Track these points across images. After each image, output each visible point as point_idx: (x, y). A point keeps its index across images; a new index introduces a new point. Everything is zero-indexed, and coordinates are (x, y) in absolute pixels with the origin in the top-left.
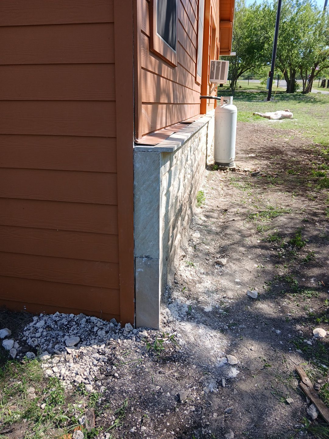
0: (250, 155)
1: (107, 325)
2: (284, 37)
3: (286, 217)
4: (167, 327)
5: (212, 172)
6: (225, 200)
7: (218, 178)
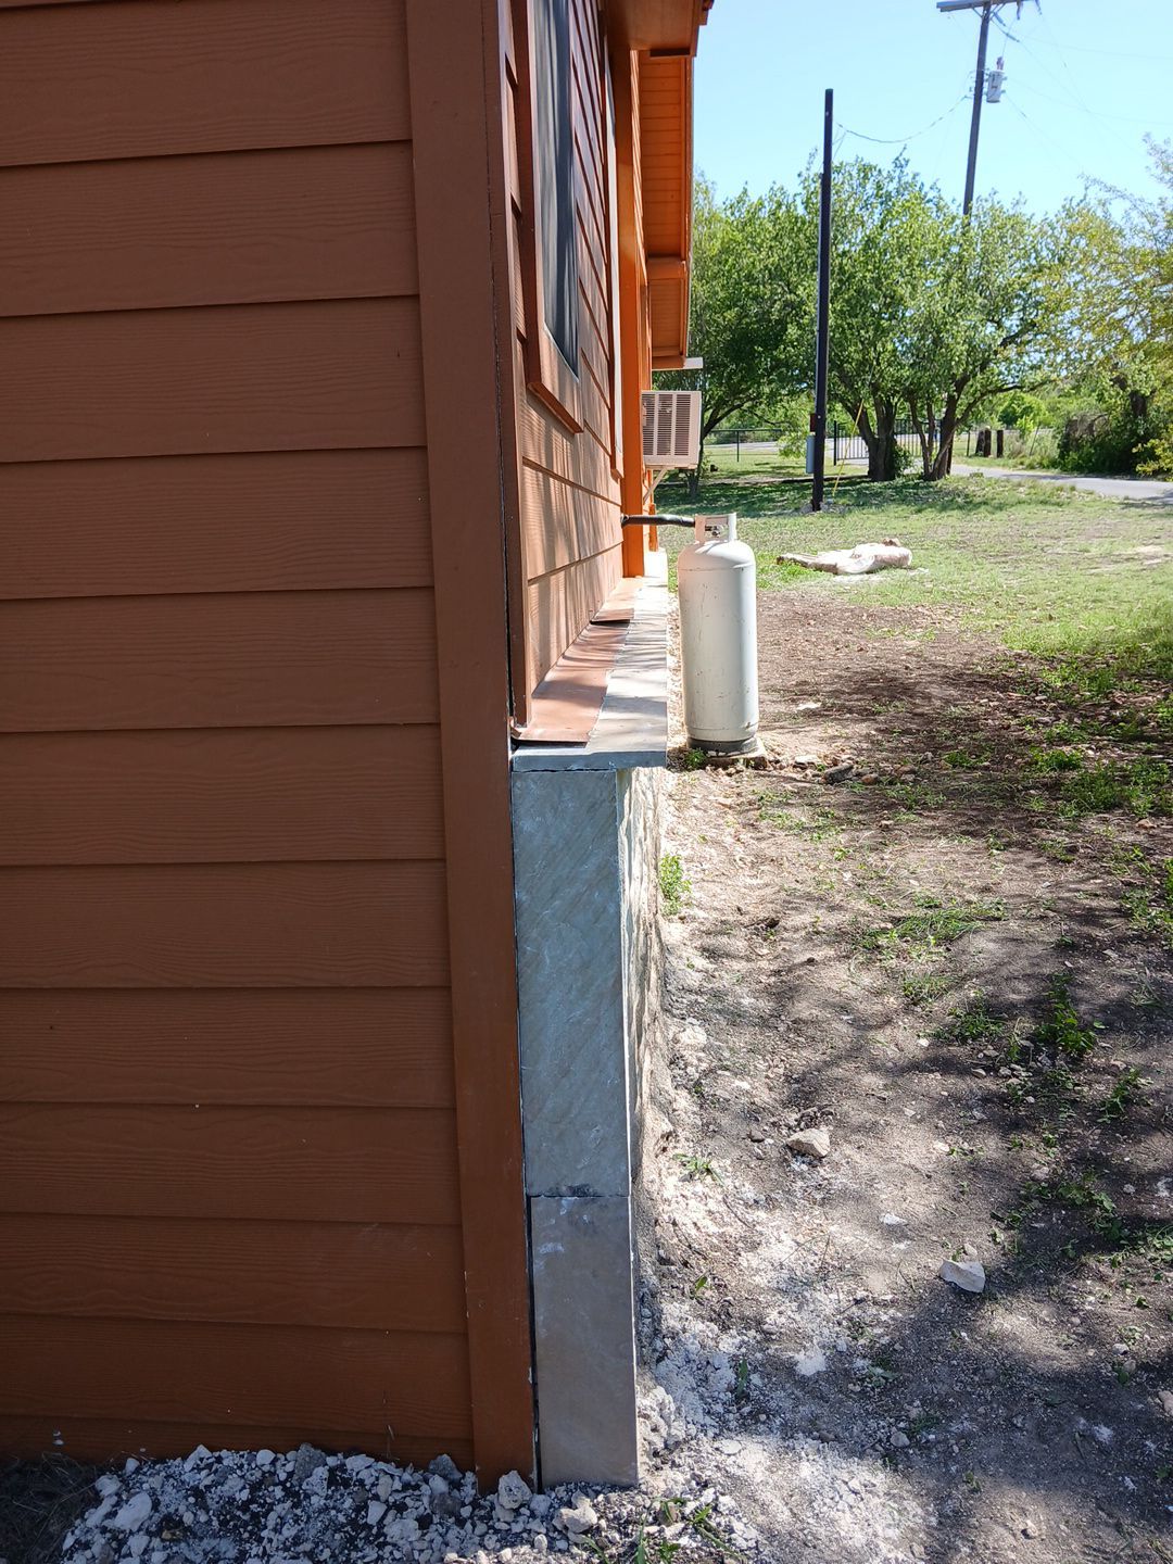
0: (802, 707)
1: (417, 1487)
2: (848, 301)
3: (993, 935)
4: (666, 1467)
5: (686, 776)
6: (759, 881)
7: (711, 798)
